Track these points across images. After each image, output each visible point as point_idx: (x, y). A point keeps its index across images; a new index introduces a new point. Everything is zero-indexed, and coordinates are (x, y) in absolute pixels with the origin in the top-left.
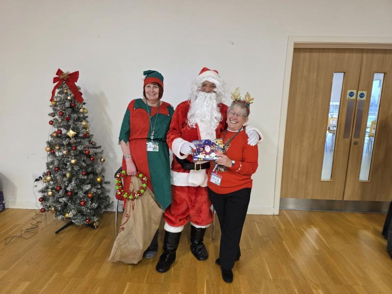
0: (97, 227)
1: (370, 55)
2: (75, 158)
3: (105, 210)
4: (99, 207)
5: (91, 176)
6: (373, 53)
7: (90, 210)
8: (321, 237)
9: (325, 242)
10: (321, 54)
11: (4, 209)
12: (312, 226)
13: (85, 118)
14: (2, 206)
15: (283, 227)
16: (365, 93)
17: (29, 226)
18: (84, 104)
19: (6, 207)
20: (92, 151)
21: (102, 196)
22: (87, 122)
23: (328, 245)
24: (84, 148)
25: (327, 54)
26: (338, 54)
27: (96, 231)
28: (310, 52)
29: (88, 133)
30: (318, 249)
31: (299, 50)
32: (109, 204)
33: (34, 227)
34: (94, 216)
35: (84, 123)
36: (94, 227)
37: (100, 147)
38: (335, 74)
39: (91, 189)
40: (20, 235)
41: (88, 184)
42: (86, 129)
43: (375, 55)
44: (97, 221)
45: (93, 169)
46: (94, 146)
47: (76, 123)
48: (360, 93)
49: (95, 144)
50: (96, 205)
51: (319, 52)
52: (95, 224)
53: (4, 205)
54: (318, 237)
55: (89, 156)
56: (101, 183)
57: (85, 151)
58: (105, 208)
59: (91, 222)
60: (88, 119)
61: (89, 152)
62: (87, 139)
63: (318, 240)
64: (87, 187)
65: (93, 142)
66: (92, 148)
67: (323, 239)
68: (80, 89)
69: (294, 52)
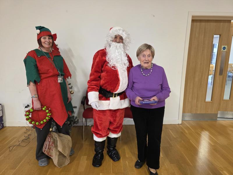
9: (215, 140)
11: (3, 127)
12: (204, 130)
14: (1, 125)
15: (186, 131)
17: (23, 138)
19: (4, 126)
23: (218, 142)
25: (210, 23)
28: (200, 22)
30: (213, 144)
31: (195, 21)
33: (27, 138)
37: (70, 84)
38: (215, 36)
40: (18, 144)
51: (205, 22)
53: (3, 124)
54: (210, 136)
63: (211, 139)
67: (213, 138)
68: (57, 45)
69: (192, 22)
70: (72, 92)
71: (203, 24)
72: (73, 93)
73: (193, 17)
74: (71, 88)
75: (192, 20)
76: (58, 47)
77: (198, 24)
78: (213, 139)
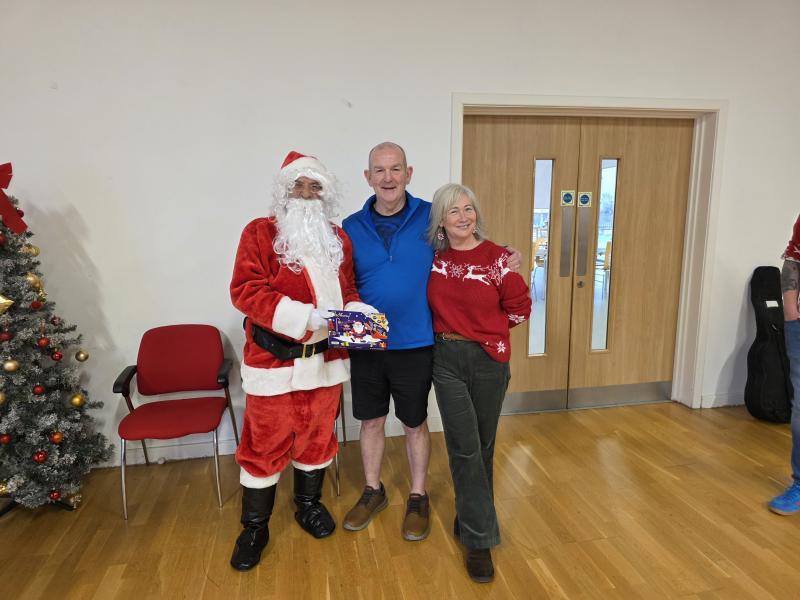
0: (79, 505)
1: (592, 128)
2: (13, 359)
3: (94, 466)
4: (80, 461)
5: (56, 395)
6: (598, 124)
7: (59, 470)
8: (536, 461)
9: (543, 469)
10: (511, 126)
12: (519, 443)
13: (32, 267)
16: (590, 194)
18: (29, 235)
20: (54, 339)
21: (84, 436)
22: (39, 274)
23: (548, 475)
24: (36, 333)
25: (522, 126)
26: (539, 126)
27: (77, 516)
28: (494, 122)
29: (44, 300)
30: (531, 483)
31: (473, 118)
32: (104, 452)
34: (68, 481)
35: (30, 278)
36: (70, 508)
37: (73, 329)
38: (538, 163)
39: (58, 422)
41: (50, 413)
42: (38, 292)
43: (600, 127)
44: (78, 493)
45: (60, 378)
46: (59, 327)
47: (11, 279)
48: (581, 194)
49: (62, 323)
50: (73, 459)
51: (509, 123)
52: (72, 500)
54: (531, 461)
55: (48, 351)
56: (80, 408)
57: (39, 340)
58: (95, 461)
59: (64, 495)
60: (39, 268)
61: (48, 342)
62: (40, 314)
63: (532, 467)
64: (49, 421)
65: (55, 318)
66: (55, 332)
67: (539, 464)
68: (16, 202)
69: (465, 122)
70: (82, 356)
71: (503, 127)
72: (86, 358)
73: (465, 108)
74: (79, 340)
75: (466, 117)
76: (20, 207)
77: (488, 127)
78: (538, 467)
